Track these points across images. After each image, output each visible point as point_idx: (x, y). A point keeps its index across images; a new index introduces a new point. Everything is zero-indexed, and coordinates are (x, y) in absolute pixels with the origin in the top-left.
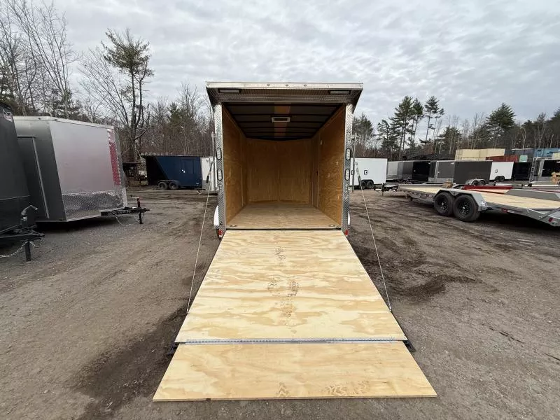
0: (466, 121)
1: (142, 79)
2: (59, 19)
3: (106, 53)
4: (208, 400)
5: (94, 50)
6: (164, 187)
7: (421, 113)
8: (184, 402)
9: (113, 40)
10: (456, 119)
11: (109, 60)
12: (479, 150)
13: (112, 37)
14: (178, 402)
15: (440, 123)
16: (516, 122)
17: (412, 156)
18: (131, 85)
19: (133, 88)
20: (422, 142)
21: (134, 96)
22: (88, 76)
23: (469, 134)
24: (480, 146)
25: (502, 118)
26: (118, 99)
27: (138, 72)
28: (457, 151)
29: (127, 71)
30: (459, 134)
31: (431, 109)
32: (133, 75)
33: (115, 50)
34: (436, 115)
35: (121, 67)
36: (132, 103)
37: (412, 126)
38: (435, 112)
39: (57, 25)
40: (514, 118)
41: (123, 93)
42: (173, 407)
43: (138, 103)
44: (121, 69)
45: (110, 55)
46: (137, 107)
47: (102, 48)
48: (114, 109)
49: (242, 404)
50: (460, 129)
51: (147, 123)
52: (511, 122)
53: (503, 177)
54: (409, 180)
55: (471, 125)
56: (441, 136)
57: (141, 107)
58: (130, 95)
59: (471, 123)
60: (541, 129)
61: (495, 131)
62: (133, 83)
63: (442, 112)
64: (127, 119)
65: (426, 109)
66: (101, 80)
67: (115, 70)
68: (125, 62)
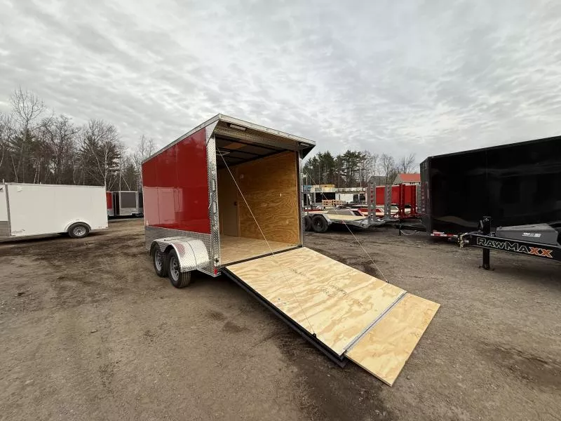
4: (406, 362)
8: (401, 373)
14: (399, 376)
42: (401, 379)
49: (415, 352)
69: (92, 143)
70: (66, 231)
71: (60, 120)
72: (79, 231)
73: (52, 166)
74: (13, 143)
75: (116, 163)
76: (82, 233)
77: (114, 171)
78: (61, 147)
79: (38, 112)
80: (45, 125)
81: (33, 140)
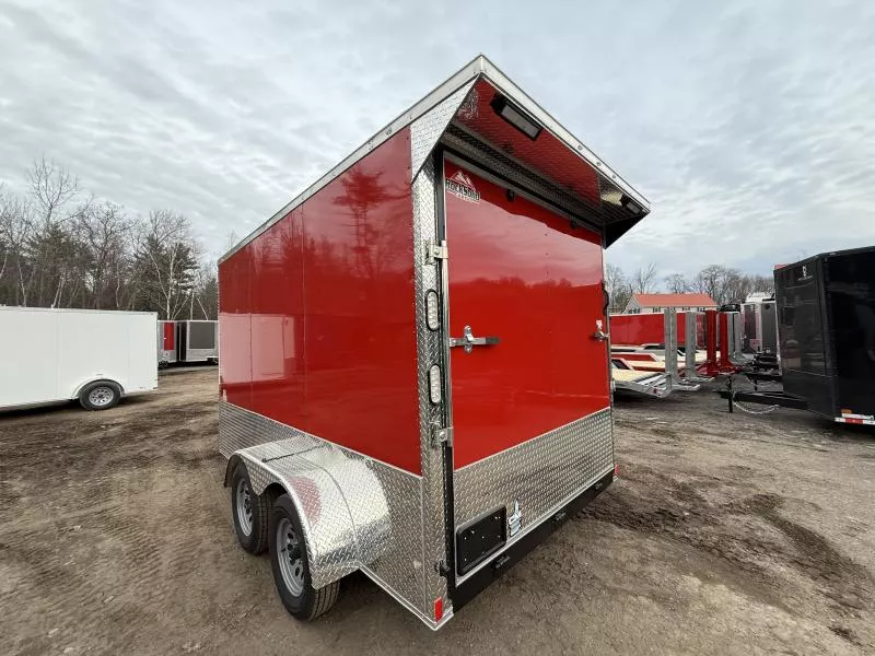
69: (153, 243)
70: (74, 397)
71: (106, 209)
72: (101, 397)
73: (90, 280)
74: (33, 244)
75: (187, 276)
76: (107, 400)
77: (185, 288)
78: (103, 250)
79: (68, 195)
80: (82, 216)
81: (63, 240)
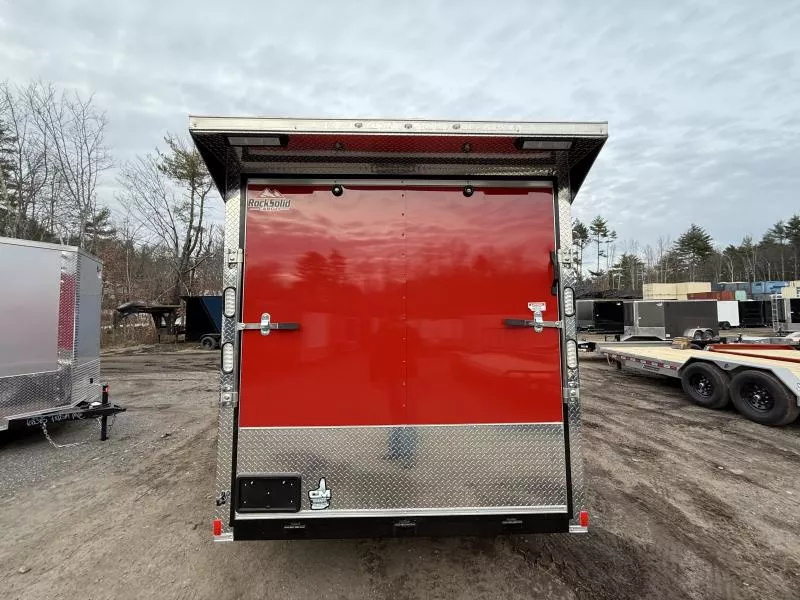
0: (648, 247)
1: (206, 193)
2: (96, 118)
3: (160, 161)
5: (144, 157)
6: (210, 344)
7: (586, 237)
9: (172, 145)
10: (634, 245)
11: (165, 170)
12: (674, 285)
13: (171, 143)
15: (614, 249)
16: (715, 248)
17: (582, 293)
18: (190, 201)
19: (193, 204)
20: (593, 274)
21: (192, 216)
22: (130, 188)
23: (655, 262)
24: (673, 279)
25: (695, 242)
26: (168, 219)
27: (201, 184)
28: (645, 286)
29: (187, 183)
30: (640, 264)
31: (599, 231)
32: (194, 188)
33: (173, 158)
34: (606, 239)
35: (179, 178)
36: (188, 224)
37: (577, 253)
38: (605, 235)
39: (93, 125)
40: (711, 243)
41: (177, 210)
43: (196, 223)
44: (178, 180)
45: (165, 164)
46: (195, 229)
47: (155, 155)
48: (161, 232)
50: (641, 257)
51: (208, 251)
52: (709, 248)
53: (728, 324)
54: (591, 328)
55: (655, 252)
56: (616, 266)
57: (200, 230)
58: (186, 214)
59: (655, 248)
60: (750, 256)
61: (689, 258)
62: (192, 198)
63: (614, 235)
64: (177, 245)
65: (592, 232)
66: (147, 194)
67: (169, 183)
68: (185, 172)
